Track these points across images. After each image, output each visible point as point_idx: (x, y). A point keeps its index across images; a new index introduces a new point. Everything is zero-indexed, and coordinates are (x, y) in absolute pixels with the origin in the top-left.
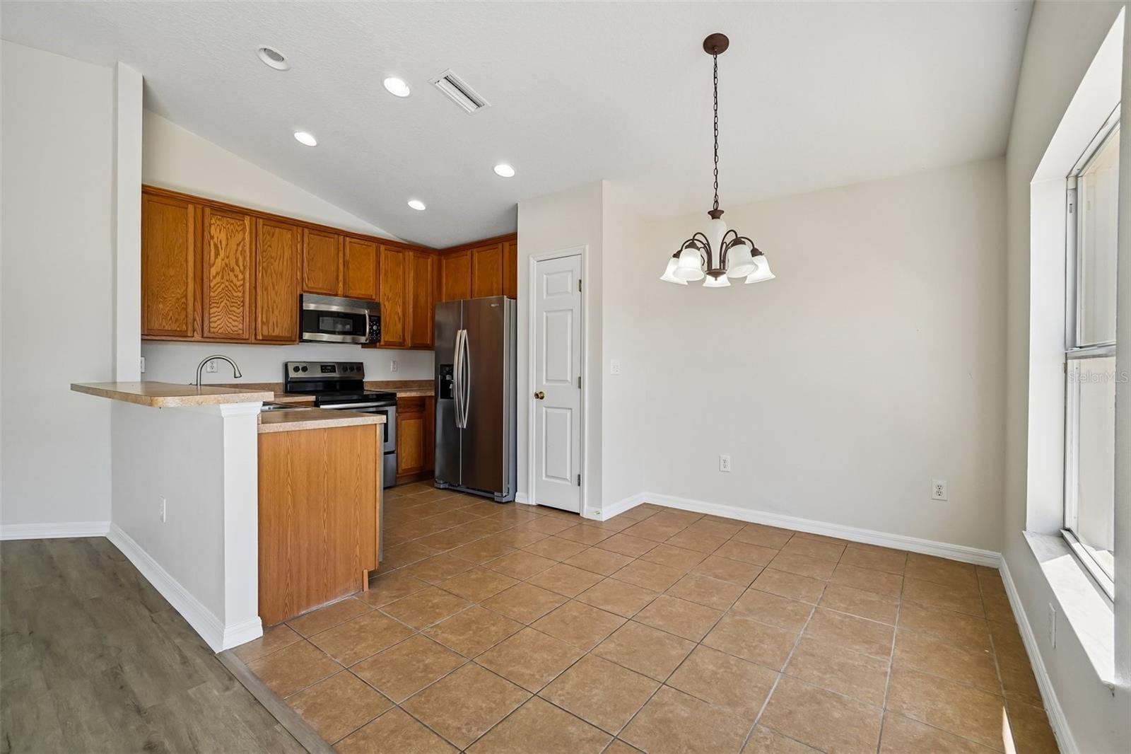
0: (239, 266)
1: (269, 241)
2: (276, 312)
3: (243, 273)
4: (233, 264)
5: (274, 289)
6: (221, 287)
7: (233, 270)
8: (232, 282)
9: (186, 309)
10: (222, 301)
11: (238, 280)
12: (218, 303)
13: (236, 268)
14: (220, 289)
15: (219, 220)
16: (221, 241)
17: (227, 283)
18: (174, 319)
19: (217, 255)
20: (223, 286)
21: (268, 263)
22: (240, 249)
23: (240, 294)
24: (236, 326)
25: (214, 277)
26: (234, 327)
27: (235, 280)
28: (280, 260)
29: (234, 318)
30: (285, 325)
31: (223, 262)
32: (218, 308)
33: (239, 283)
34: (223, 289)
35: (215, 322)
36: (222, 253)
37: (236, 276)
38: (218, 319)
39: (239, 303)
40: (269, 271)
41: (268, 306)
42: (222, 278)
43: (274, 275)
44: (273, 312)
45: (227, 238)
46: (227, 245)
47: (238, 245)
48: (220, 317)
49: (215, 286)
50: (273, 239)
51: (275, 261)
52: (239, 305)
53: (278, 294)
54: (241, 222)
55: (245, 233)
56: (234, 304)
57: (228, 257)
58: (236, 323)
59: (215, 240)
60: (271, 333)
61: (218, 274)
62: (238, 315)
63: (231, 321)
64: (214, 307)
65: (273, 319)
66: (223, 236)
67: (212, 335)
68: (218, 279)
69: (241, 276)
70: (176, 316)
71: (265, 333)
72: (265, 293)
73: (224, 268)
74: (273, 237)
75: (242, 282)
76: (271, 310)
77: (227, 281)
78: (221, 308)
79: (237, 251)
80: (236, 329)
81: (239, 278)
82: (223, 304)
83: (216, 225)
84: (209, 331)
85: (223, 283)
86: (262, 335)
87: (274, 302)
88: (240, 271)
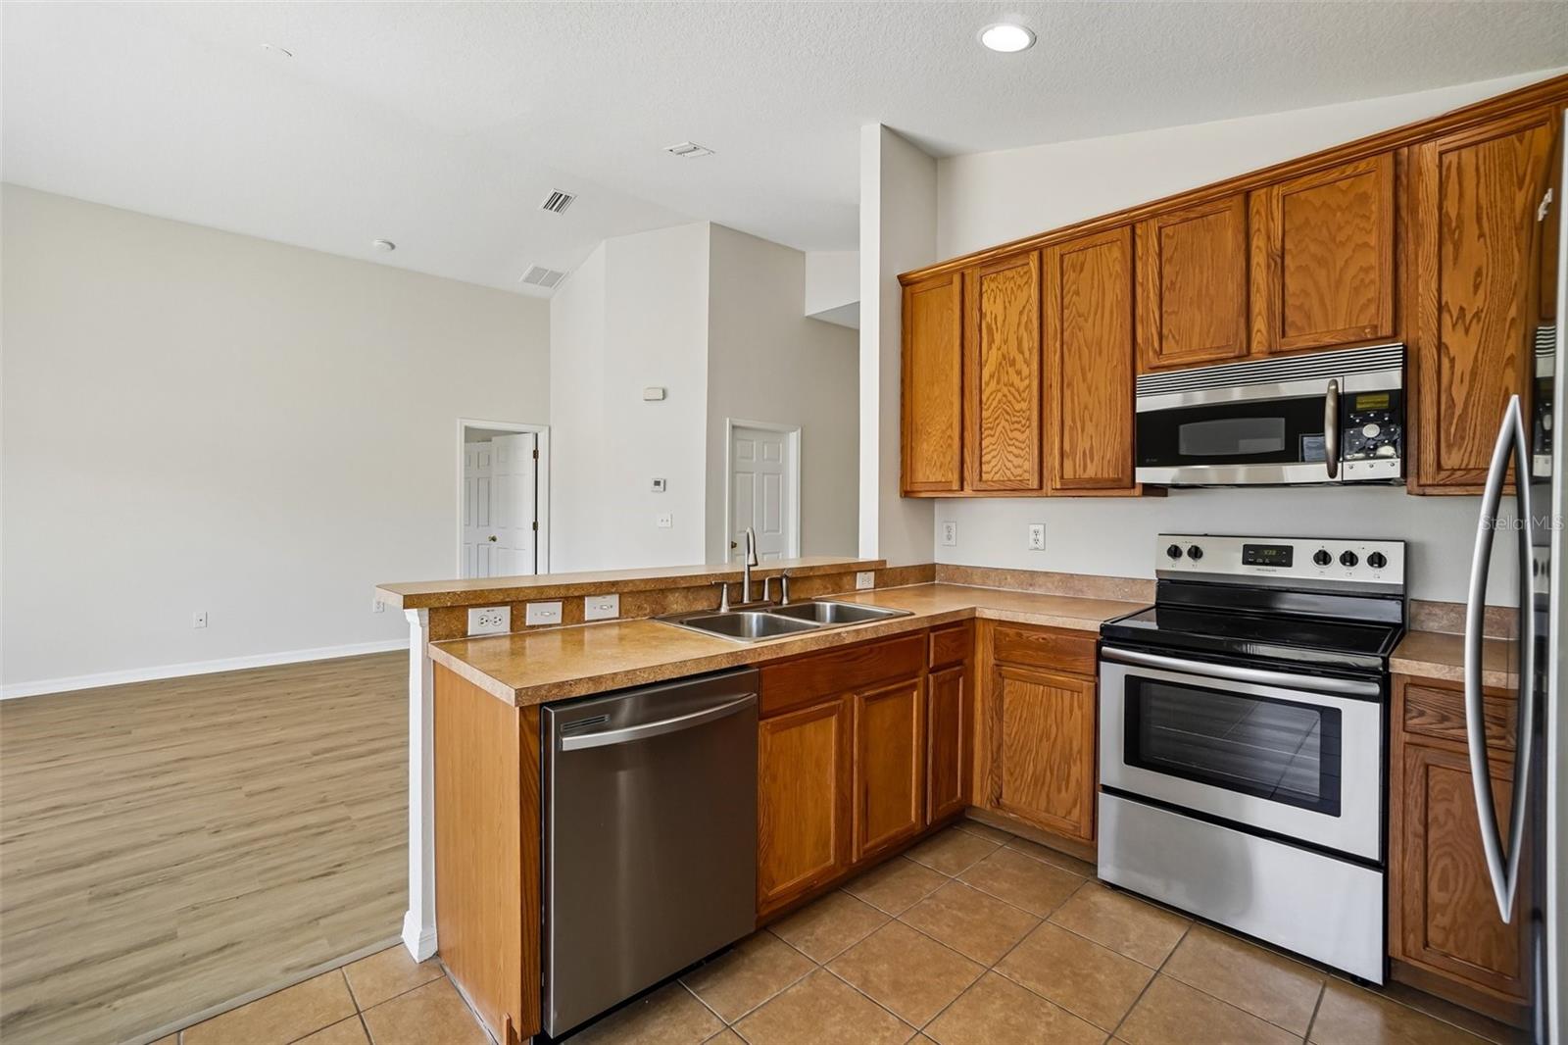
0: (1022, 352)
1: (1074, 283)
2: (1090, 428)
3: (1027, 363)
4: (1014, 353)
5: (1084, 380)
6: (997, 399)
7: (1013, 363)
8: (1012, 385)
9: (950, 446)
10: (998, 424)
11: (1022, 380)
12: (991, 429)
13: (1019, 358)
14: (995, 404)
15: (992, 280)
16: (996, 317)
17: (1005, 390)
18: (938, 464)
19: (991, 342)
20: (1000, 395)
21: (1074, 328)
22: (1024, 318)
23: (1024, 405)
24: (1019, 467)
25: (987, 384)
26: (1016, 467)
27: (1016, 380)
28: (1096, 314)
29: (1016, 451)
30: (1108, 456)
31: (1000, 352)
32: (992, 436)
33: (1022, 385)
34: (999, 402)
35: (989, 462)
36: (997, 337)
37: (1019, 373)
38: (994, 457)
39: (1023, 422)
40: (1075, 345)
41: (1074, 421)
42: (998, 383)
43: (1085, 351)
44: (1083, 430)
45: (1005, 308)
46: (1004, 321)
47: (1021, 313)
48: (994, 453)
49: (988, 399)
50: (1082, 275)
51: (1086, 320)
52: (1023, 426)
53: (1093, 389)
54: (1026, 268)
55: (1030, 286)
56: (1016, 426)
57: (1006, 342)
58: (1019, 461)
59: (988, 319)
60: (1080, 472)
61: (992, 376)
62: (1023, 446)
63: (1011, 457)
64: (986, 437)
65: (1083, 444)
66: (998, 309)
67: (983, 486)
68: (993, 385)
69: (1025, 371)
70: (941, 459)
71: (1068, 474)
72: (1067, 393)
73: (1000, 364)
74: (1081, 270)
75: (1027, 382)
76: (1079, 425)
77: (1005, 385)
78: (997, 434)
79: (1019, 324)
80: (1019, 471)
81: (1024, 375)
82: (1000, 428)
83: (989, 291)
84: (981, 480)
85: (999, 391)
86: (1062, 477)
87: (1086, 408)
88: (1025, 362)
